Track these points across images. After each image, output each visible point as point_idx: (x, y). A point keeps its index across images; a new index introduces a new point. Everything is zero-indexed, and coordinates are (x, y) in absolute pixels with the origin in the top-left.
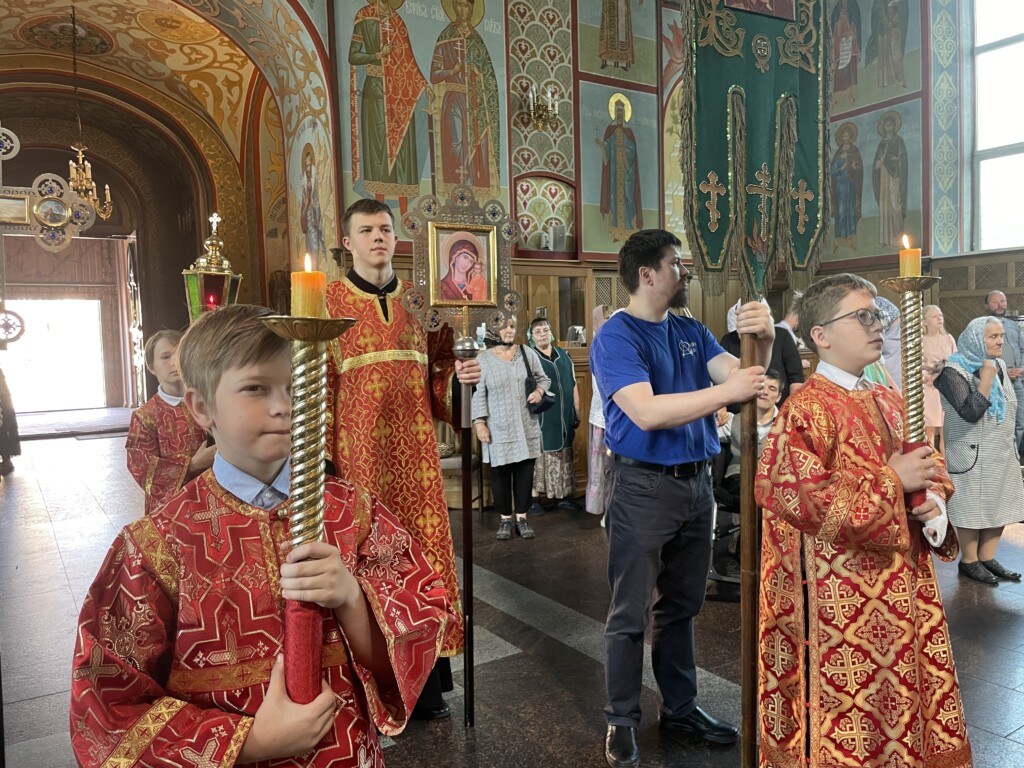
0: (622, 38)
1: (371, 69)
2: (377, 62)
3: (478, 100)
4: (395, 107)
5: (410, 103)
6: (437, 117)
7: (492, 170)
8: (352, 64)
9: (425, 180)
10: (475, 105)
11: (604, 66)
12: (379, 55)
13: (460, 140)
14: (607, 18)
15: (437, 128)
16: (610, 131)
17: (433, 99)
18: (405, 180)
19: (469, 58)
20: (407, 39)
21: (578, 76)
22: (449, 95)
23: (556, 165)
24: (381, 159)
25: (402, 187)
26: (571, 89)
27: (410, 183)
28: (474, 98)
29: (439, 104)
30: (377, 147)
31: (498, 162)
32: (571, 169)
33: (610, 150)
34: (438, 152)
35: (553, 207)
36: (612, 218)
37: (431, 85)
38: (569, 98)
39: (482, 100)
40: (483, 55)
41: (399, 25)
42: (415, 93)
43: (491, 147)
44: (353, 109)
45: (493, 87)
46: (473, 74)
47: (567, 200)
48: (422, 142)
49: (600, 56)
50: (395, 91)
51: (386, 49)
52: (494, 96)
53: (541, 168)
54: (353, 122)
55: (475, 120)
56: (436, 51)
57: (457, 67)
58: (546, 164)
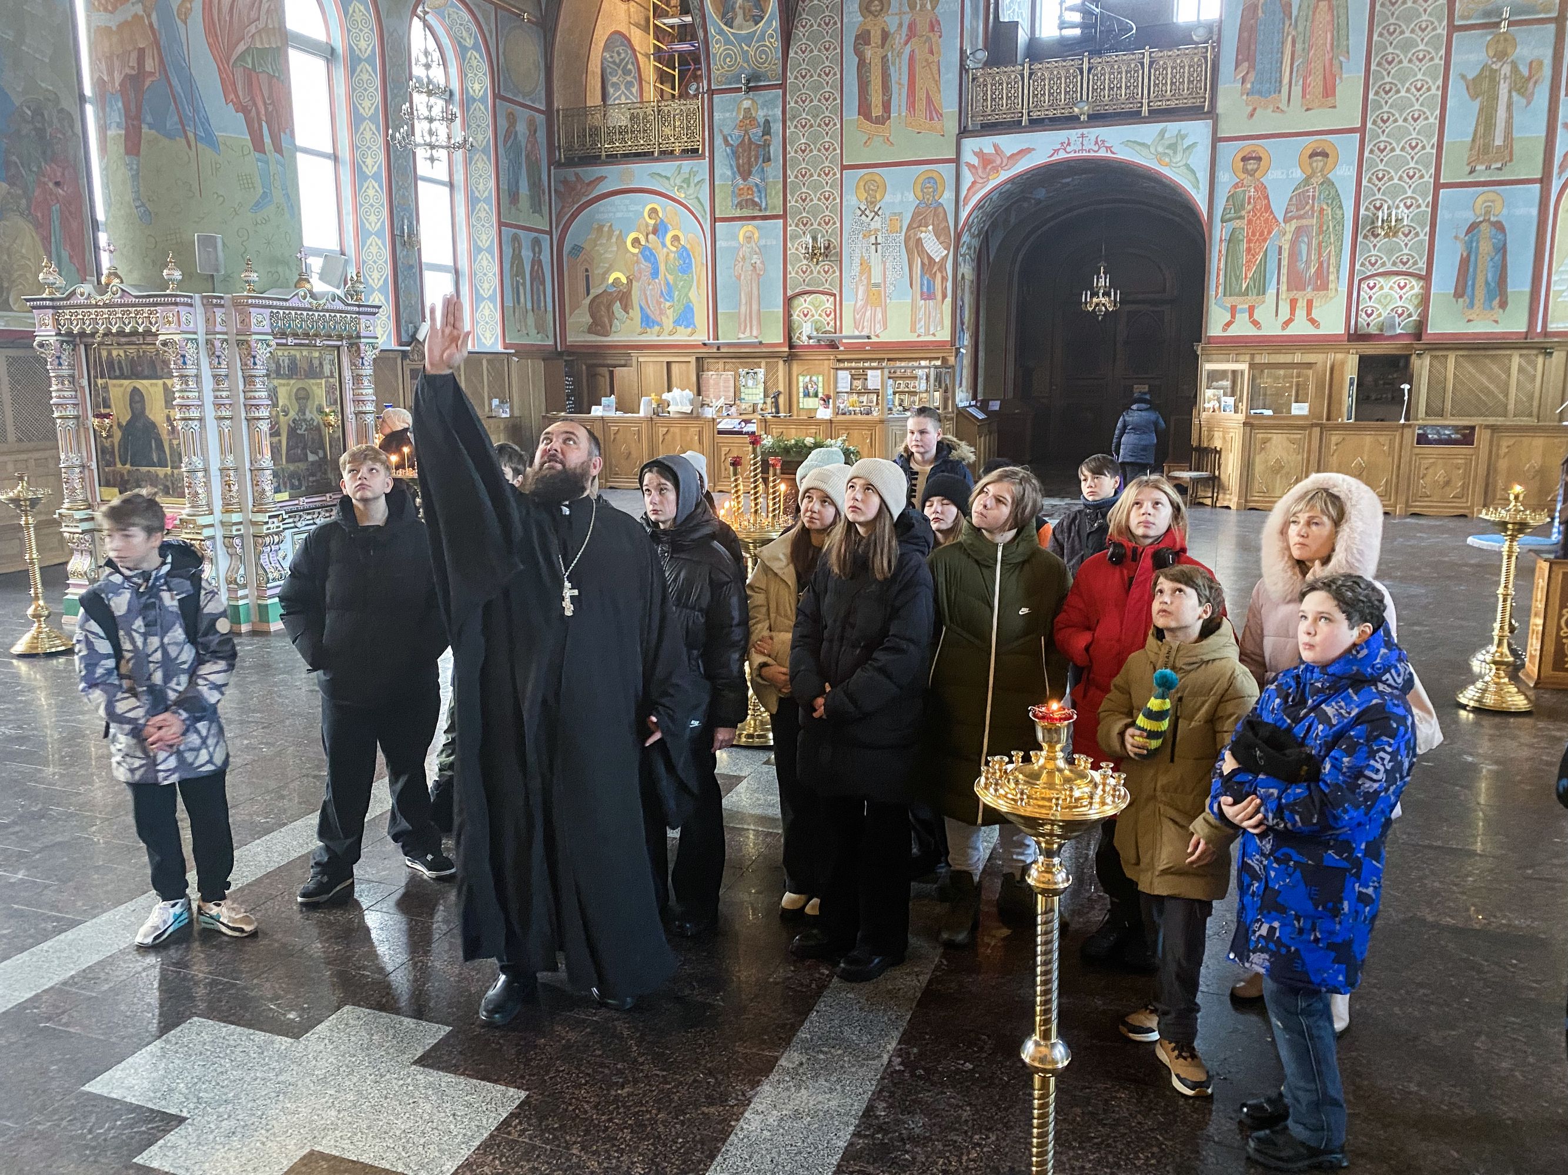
0: (1499, 142)
1: (1237, 223)
2: (1241, 218)
3: (1325, 228)
4: (1252, 245)
5: (1265, 240)
6: (1286, 247)
7: (1332, 277)
8: (1222, 221)
9: (1271, 292)
10: (1320, 231)
11: (1471, 172)
12: (1243, 213)
13: (1304, 259)
14: (1481, 130)
15: (1285, 254)
16: (1473, 227)
17: (1284, 234)
18: (1255, 291)
19: (1319, 199)
20: (1267, 197)
21: (1438, 186)
22: (1299, 230)
23: (1404, 264)
24: (1237, 281)
25: (1252, 298)
26: (1430, 199)
27: (1258, 294)
28: (1321, 227)
29: (1289, 236)
30: (1235, 274)
31: (1338, 271)
32: (1422, 264)
33: (1471, 242)
34: (1284, 271)
35: (1401, 297)
36: (1468, 301)
37: (1283, 224)
38: (1427, 206)
39: (1328, 227)
40: (1333, 192)
41: (1262, 189)
42: (1269, 233)
43: (1333, 260)
44: (1220, 251)
45: (1339, 217)
46: (1322, 210)
47: (1417, 290)
48: (1271, 265)
49: (1468, 164)
50: (1254, 234)
51: (1250, 207)
52: (1341, 223)
53: (1389, 267)
54: (1219, 260)
55: (1320, 244)
56: (1291, 199)
57: (1307, 208)
58: (1394, 264)
